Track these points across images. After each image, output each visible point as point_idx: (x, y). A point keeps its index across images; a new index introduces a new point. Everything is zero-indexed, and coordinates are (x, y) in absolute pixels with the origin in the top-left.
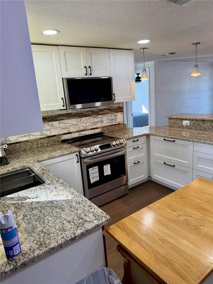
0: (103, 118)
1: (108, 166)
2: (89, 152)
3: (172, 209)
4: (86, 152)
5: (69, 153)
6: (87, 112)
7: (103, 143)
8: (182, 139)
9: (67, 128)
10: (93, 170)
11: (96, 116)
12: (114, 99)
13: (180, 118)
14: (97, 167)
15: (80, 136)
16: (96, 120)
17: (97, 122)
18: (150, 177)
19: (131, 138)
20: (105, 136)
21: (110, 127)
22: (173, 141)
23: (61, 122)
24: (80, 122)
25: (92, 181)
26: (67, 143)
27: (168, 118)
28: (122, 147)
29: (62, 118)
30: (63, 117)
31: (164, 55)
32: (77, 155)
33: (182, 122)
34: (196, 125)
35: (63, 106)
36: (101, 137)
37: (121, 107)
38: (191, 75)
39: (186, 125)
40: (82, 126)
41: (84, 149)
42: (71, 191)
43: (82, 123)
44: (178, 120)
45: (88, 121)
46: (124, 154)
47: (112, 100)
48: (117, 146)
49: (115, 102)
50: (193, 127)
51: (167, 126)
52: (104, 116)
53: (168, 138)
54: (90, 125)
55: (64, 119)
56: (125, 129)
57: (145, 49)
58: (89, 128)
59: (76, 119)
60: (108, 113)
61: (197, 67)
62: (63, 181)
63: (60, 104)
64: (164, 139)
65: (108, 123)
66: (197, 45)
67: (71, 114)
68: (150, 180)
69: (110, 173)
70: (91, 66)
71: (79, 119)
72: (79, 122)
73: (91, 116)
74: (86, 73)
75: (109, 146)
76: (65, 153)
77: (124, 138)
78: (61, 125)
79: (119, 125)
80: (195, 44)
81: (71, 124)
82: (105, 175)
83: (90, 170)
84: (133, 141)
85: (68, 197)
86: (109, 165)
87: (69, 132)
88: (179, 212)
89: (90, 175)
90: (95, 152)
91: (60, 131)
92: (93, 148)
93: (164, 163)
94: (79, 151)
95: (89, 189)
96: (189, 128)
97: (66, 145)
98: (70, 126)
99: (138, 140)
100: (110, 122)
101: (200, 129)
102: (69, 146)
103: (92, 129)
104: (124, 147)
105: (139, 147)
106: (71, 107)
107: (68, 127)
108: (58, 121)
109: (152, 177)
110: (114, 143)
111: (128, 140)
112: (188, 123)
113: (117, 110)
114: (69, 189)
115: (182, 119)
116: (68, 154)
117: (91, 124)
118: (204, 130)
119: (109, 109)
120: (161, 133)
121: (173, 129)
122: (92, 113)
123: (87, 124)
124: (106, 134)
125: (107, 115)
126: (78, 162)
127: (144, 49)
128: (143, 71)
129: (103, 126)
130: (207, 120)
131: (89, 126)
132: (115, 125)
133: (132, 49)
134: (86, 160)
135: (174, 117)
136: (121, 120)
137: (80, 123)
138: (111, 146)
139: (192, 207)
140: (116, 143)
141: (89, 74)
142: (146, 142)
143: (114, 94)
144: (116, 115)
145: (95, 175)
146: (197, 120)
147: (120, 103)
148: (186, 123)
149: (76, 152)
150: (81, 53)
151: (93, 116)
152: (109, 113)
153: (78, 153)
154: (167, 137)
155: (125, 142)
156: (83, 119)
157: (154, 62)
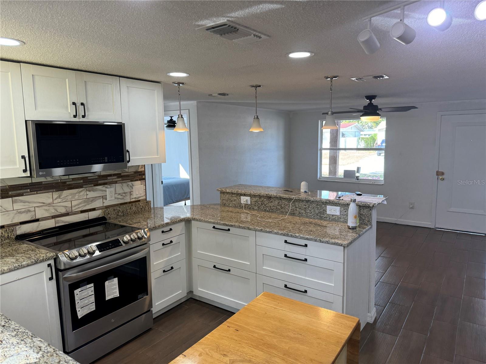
0: (106, 191)
1: (113, 281)
2: (76, 257)
3: (222, 353)
4: (69, 258)
5: (32, 262)
6: (73, 179)
7: (106, 239)
8: (239, 227)
9: (29, 211)
10: (84, 293)
11: (92, 186)
12: (128, 160)
13: (237, 192)
14: (92, 285)
15: (57, 225)
16: (91, 194)
17: (94, 199)
18: (191, 292)
19: (159, 226)
20: (109, 223)
21: (119, 207)
22: (228, 229)
23: (16, 200)
24: (58, 199)
25: (80, 314)
26: (28, 241)
27: (219, 192)
28: (143, 243)
29: (22, 191)
30: (22, 189)
31: (211, 95)
32: (49, 265)
33: (240, 199)
34: (259, 203)
35: (25, 171)
36: (102, 226)
37: (141, 172)
38: (250, 130)
39: (246, 203)
40: (63, 206)
41: (65, 252)
42: (35, 344)
43: (64, 201)
44: (234, 196)
45: (77, 197)
46: (146, 257)
47: (123, 162)
48: (132, 242)
49: (129, 164)
50: (255, 206)
51: (218, 204)
52: (108, 188)
53: (220, 224)
54: (80, 203)
55: (24, 194)
56: (147, 209)
57: (181, 85)
58: (76, 210)
59: (51, 193)
60: (116, 182)
61: (257, 120)
62: (17, 325)
63: (18, 167)
64: (214, 227)
65: (116, 200)
66: (256, 88)
67: (40, 183)
68: (191, 298)
69: (117, 294)
70: (85, 102)
71: (57, 193)
72: (56, 199)
73: (82, 187)
74: (75, 114)
75: (116, 244)
76: (24, 263)
77: (146, 227)
78: (17, 206)
79: (137, 203)
80: (253, 86)
81: (40, 203)
82: (108, 298)
83: (76, 292)
84: (163, 232)
85: (29, 358)
86: (116, 280)
87: (34, 218)
88: (232, 356)
89: (76, 303)
90: (88, 256)
91: (13, 218)
92: (84, 250)
93: (214, 267)
94: (55, 257)
95: (73, 331)
96: (250, 208)
97: (26, 245)
98: (37, 207)
99: (171, 229)
100: (119, 199)
101: (265, 210)
102: (32, 246)
103: (82, 212)
104: (146, 244)
105: (172, 242)
106: (41, 173)
107: (33, 209)
108: (11, 198)
109: (194, 293)
110: (127, 238)
111: (152, 230)
112: (248, 200)
113: (132, 176)
114: (30, 341)
115: (240, 194)
116: (31, 265)
117: (82, 202)
118: (271, 210)
119: (119, 176)
120: (210, 216)
121: (227, 209)
122: (83, 182)
123: (74, 203)
124: (112, 221)
125: (114, 185)
126: (51, 279)
127: (179, 84)
128: (179, 117)
129: (106, 206)
130: (273, 196)
131: (77, 207)
132: (130, 203)
133: (159, 81)
134: (67, 275)
135: (228, 191)
136: (140, 194)
137: (60, 200)
138: (120, 244)
139: (251, 344)
140: (130, 237)
141: (81, 116)
142: (184, 233)
143: (128, 151)
144: (131, 185)
145: (86, 301)
146: (260, 196)
147: (139, 166)
148: (245, 200)
149: (49, 259)
150: (67, 80)
151: (87, 188)
152: (118, 182)
153: (52, 262)
154: (217, 224)
155: (148, 234)
156: (66, 193)
157: (196, 102)
